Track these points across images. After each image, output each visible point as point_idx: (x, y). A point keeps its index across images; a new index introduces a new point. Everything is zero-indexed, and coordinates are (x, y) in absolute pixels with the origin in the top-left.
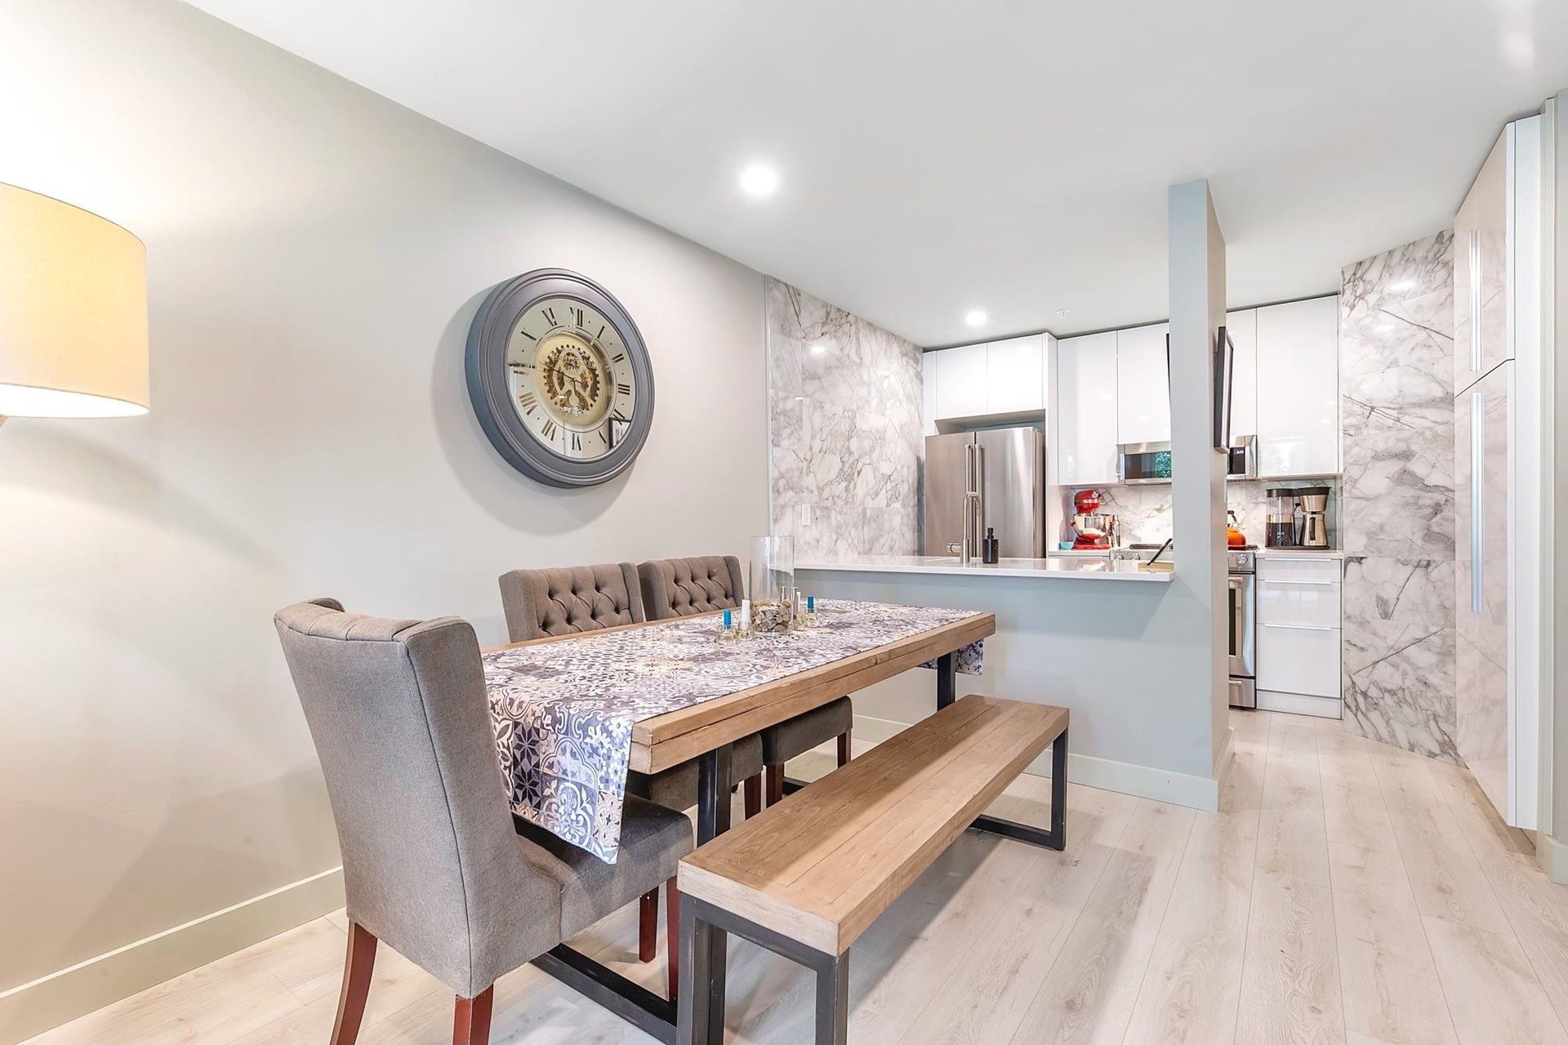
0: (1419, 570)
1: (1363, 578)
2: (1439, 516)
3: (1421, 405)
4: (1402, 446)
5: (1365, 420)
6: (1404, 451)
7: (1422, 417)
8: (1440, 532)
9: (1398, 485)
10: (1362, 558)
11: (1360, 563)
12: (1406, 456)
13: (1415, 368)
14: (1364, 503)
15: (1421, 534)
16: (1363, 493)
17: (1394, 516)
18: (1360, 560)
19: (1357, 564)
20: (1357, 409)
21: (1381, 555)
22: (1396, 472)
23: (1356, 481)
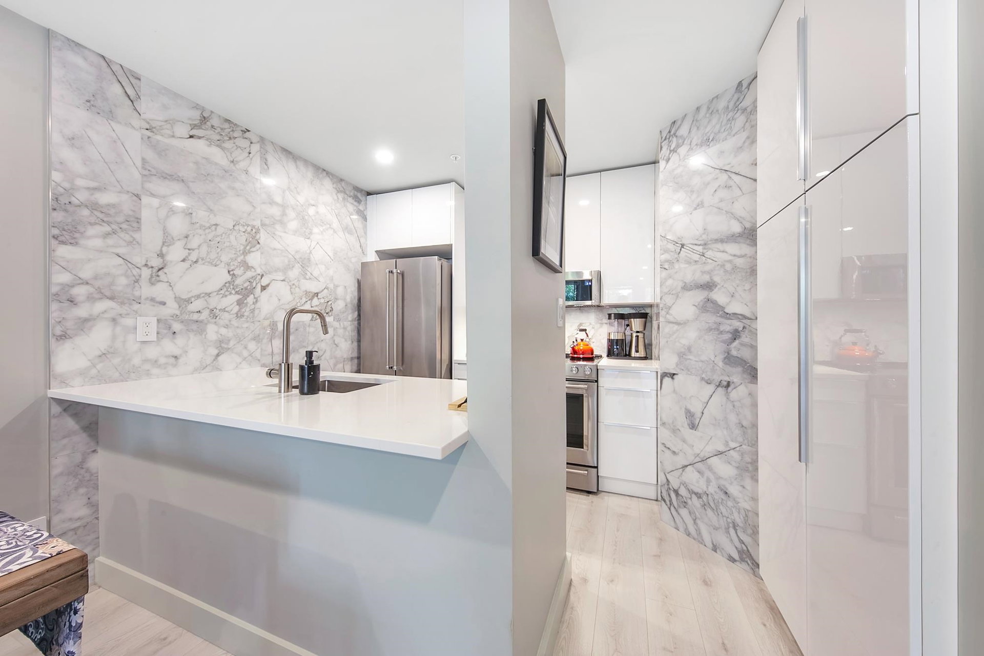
0: (720, 389)
1: (674, 391)
2: (737, 342)
3: (722, 241)
4: (706, 278)
5: (676, 256)
6: (708, 282)
7: (723, 252)
8: (739, 356)
9: (702, 312)
10: (674, 374)
11: (673, 378)
12: (709, 286)
13: (717, 208)
14: (676, 327)
15: (722, 357)
16: (675, 318)
17: (699, 339)
18: (672, 376)
19: (670, 379)
20: (671, 246)
21: (689, 373)
22: (702, 301)
23: (670, 308)
